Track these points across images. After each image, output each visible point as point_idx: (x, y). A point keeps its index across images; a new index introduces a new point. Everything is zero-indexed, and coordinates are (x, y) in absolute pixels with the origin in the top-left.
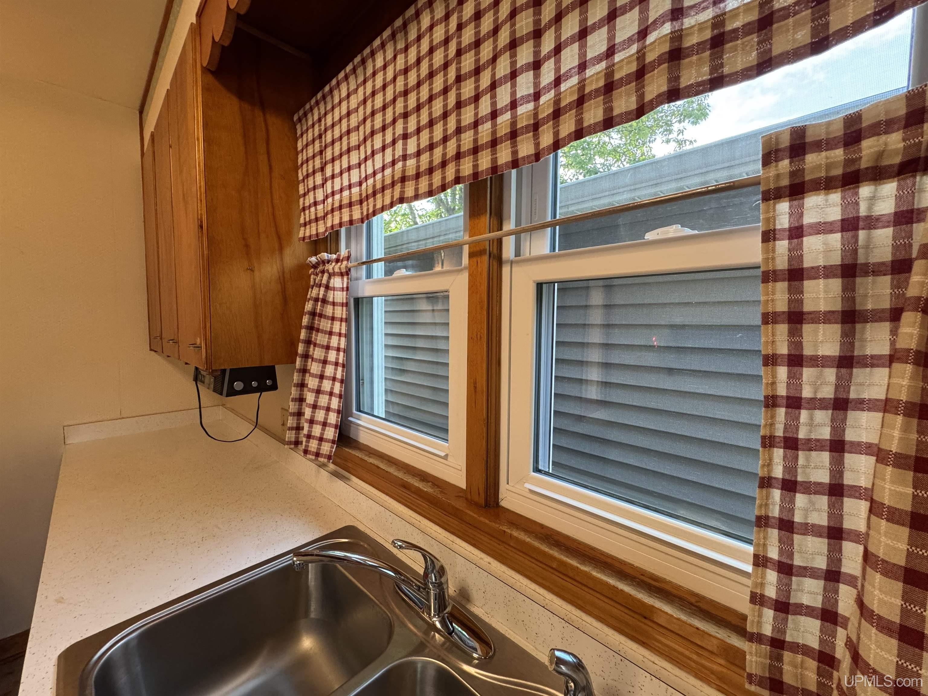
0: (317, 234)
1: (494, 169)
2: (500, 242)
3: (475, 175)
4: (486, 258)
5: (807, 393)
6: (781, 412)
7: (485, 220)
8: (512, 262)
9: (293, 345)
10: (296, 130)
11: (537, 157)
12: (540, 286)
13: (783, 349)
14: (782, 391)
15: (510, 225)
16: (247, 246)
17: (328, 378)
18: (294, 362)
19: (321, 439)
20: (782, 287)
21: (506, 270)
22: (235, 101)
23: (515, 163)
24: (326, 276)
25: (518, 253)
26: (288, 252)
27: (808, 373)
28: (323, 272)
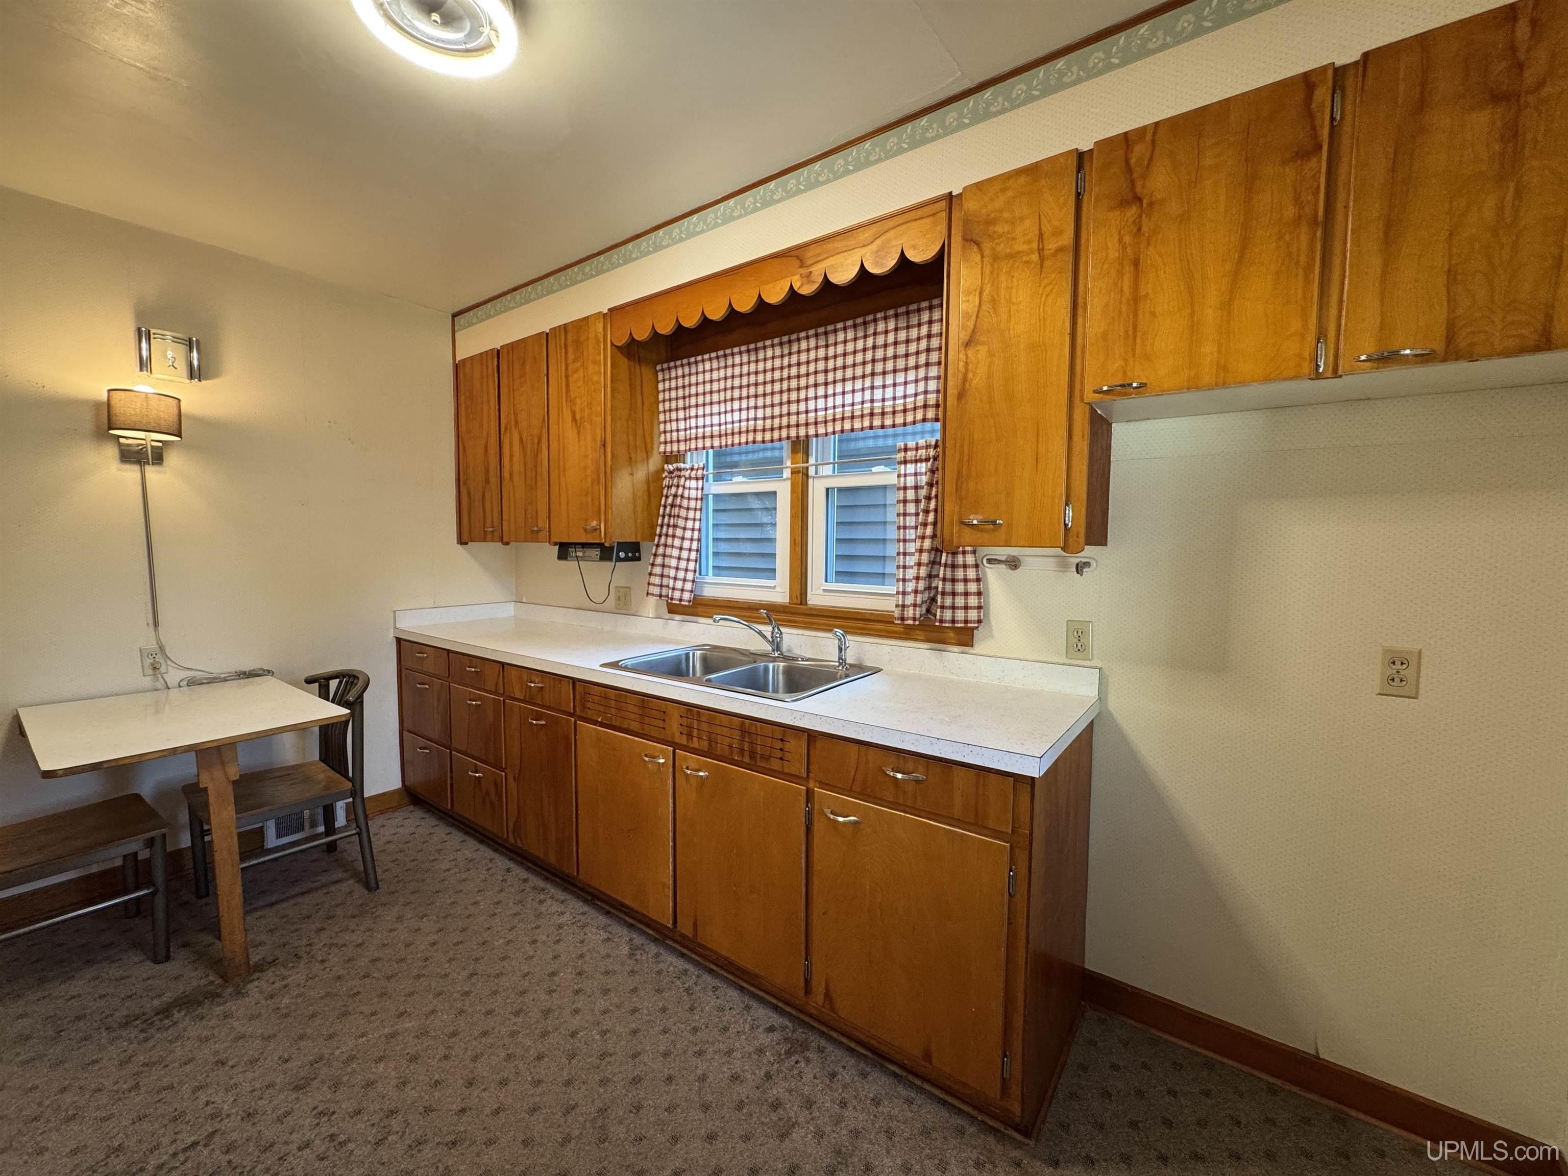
0: (672, 452)
1: (807, 436)
2: (807, 468)
3: (798, 437)
4: (801, 475)
5: (908, 524)
6: (902, 531)
7: (800, 456)
8: (814, 478)
9: (653, 527)
10: (657, 376)
11: (826, 434)
12: (827, 490)
13: (902, 511)
14: (902, 524)
15: (812, 460)
16: (630, 458)
17: (686, 549)
18: (653, 540)
19: (682, 590)
20: (902, 492)
21: (810, 481)
22: (626, 360)
23: (817, 436)
24: (683, 479)
25: (816, 473)
26: (651, 461)
27: (908, 518)
28: (679, 477)
